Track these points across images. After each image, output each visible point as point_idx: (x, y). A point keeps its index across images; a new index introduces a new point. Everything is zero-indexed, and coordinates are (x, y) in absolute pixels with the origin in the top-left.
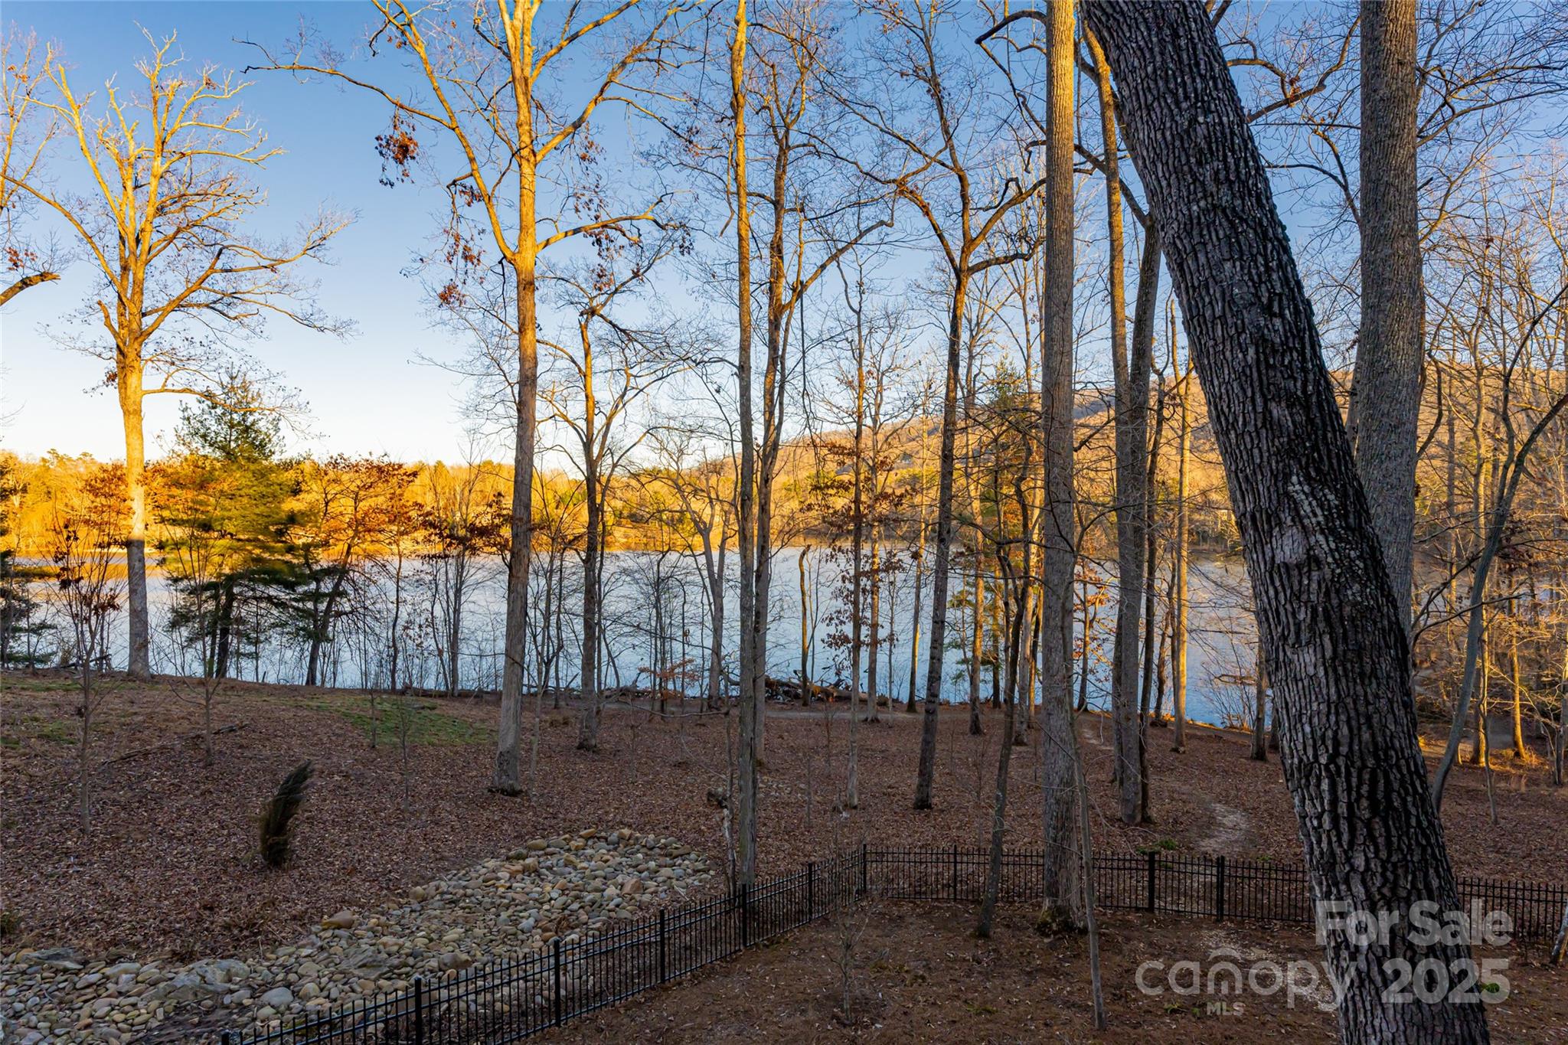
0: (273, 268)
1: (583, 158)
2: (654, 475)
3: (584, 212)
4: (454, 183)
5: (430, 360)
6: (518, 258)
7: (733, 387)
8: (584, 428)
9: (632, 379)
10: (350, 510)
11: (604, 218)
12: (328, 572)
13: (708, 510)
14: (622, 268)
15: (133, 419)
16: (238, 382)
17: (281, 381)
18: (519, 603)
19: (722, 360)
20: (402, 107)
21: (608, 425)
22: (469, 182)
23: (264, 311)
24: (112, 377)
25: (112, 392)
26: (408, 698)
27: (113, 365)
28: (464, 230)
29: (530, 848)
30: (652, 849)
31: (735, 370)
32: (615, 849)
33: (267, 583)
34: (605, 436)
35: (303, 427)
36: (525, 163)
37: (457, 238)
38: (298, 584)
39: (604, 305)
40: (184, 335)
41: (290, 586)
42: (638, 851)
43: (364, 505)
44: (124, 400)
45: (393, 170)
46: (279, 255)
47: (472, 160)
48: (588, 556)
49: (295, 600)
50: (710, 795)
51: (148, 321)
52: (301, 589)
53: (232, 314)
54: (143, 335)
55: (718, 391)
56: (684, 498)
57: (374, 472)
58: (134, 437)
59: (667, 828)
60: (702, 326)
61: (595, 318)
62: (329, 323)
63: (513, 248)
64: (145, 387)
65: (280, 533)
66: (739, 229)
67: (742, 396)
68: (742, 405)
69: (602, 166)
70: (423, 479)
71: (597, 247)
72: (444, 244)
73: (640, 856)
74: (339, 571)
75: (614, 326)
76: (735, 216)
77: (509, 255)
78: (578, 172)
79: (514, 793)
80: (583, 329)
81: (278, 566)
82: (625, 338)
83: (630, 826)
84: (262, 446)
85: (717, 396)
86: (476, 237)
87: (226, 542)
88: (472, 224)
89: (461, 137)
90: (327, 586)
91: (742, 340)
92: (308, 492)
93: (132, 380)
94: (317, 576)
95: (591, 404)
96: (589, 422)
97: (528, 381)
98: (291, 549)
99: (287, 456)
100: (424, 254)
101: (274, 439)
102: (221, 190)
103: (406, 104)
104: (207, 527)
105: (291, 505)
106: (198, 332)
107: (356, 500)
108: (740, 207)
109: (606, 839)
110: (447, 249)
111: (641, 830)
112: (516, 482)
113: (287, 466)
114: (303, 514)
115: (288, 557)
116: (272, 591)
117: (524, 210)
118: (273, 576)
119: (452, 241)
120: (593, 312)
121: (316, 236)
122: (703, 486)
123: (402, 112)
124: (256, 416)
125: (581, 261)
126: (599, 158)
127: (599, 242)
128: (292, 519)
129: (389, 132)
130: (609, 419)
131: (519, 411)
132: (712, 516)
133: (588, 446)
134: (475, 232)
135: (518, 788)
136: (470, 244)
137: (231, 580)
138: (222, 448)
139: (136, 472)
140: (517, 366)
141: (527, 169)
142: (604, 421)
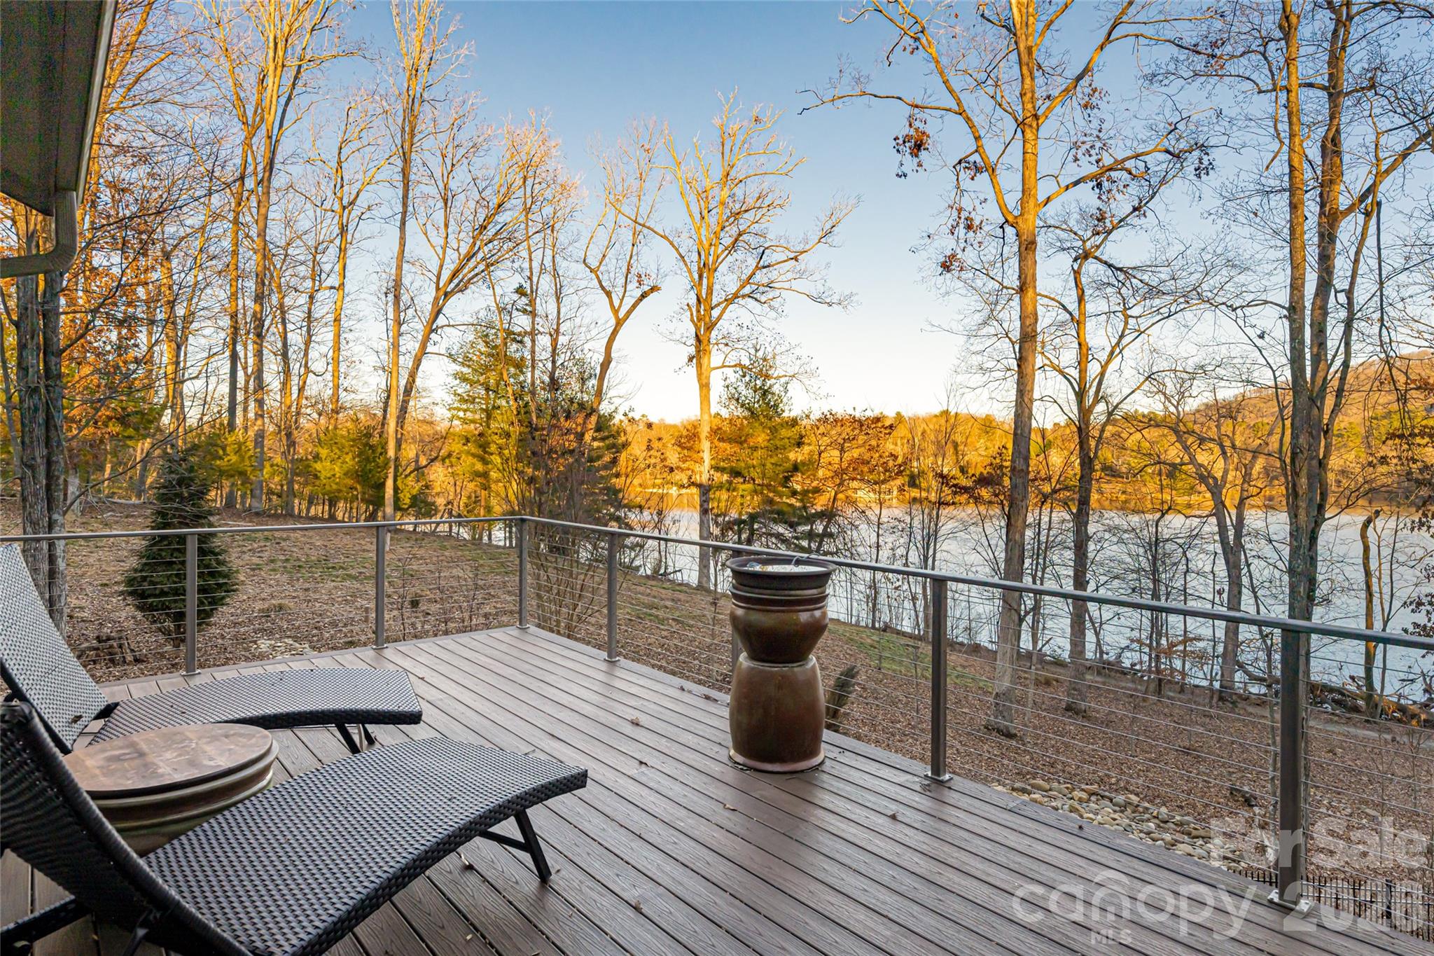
0: (796, 259)
1: (1086, 106)
2: (1151, 421)
3: (1084, 160)
4: (960, 162)
5: (939, 326)
6: (1020, 221)
7: (1282, 331)
8: (1077, 376)
9: (1132, 321)
10: (837, 460)
11: (1107, 161)
12: (821, 515)
13: (1220, 464)
14: (1121, 205)
15: (705, 390)
16: (760, 354)
17: (797, 352)
18: (1017, 552)
19: (1266, 302)
20: (917, 106)
21: (1102, 374)
22: (976, 157)
23: (784, 293)
24: (691, 359)
25: (692, 371)
26: (888, 635)
27: (692, 350)
28: (966, 203)
29: (1033, 786)
30: (1166, 822)
31: (1285, 312)
32: (1122, 812)
33: (775, 521)
34: (1100, 383)
35: (814, 389)
36: (1028, 131)
37: (960, 210)
38: (799, 524)
39: (1098, 247)
40: (736, 322)
41: (792, 526)
42: (1148, 820)
43: (847, 456)
44: (700, 375)
45: (909, 163)
46: (799, 248)
47: (977, 138)
48: (1080, 510)
49: (797, 538)
50: (1233, 791)
51: (715, 313)
52: (801, 529)
53: (763, 299)
54: (710, 327)
55: (1261, 337)
56: (1186, 448)
57: (856, 425)
58: (705, 403)
59: (1181, 807)
60: (1219, 251)
61: (1091, 260)
62: (835, 299)
63: (1016, 213)
64: (712, 365)
65: (787, 479)
66: (1290, 160)
67: (1292, 339)
68: (1292, 349)
69: (1105, 109)
70: (902, 431)
71: (1097, 191)
72: (949, 218)
73: (1151, 825)
74: (829, 515)
75: (1110, 266)
76: (1285, 148)
77: (1010, 219)
78: (1081, 122)
79: (1010, 736)
80: (1077, 273)
81: (785, 509)
82: (1122, 277)
83: (1137, 795)
84: (776, 406)
85: (1259, 342)
86: (978, 207)
87: (749, 486)
88: (973, 196)
89: (968, 120)
90: (819, 528)
91: (1293, 279)
92: (809, 444)
93: (705, 361)
94: (810, 519)
95: (1084, 350)
96: (1083, 372)
97: (1028, 338)
98: (794, 493)
99: (793, 414)
100: (932, 231)
101: (785, 400)
102: (763, 203)
103: (920, 103)
104: (736, 473)
105: (795, 455)
106: (746, 319)
107: (842, 451)
108: (1292, 136)
109: (1111, 800)
110: (951, 222)
111: (1150, 801)
112: (1015, 434)
113: (794, 422)
114: (803, 463)
115: (793, 501)
116: (780, 529)
117: (1027, 173)
118: (781, 516)
119: (955, 213)
120: (1086, 256)
121: (828, 226)
122: (1213, 433)
123: (916, 110)
124: (773, 381)
125: (1074, 205)
126: (1102, 105)
127: (1099, 185)
128: (796, 468)
129: (906, 130)
130: (1104, 368)
131: (1019, 366)
132: (1226, 472)
133: (1080, 395)
134: (977, 202)
135: (1013, 731)
136: (973, 215)
137: (753, 518)
138: (749, 409)
139: (705, 431)
140: (1018, 324)
141: (1029, 135)
142: (1099, 370)
